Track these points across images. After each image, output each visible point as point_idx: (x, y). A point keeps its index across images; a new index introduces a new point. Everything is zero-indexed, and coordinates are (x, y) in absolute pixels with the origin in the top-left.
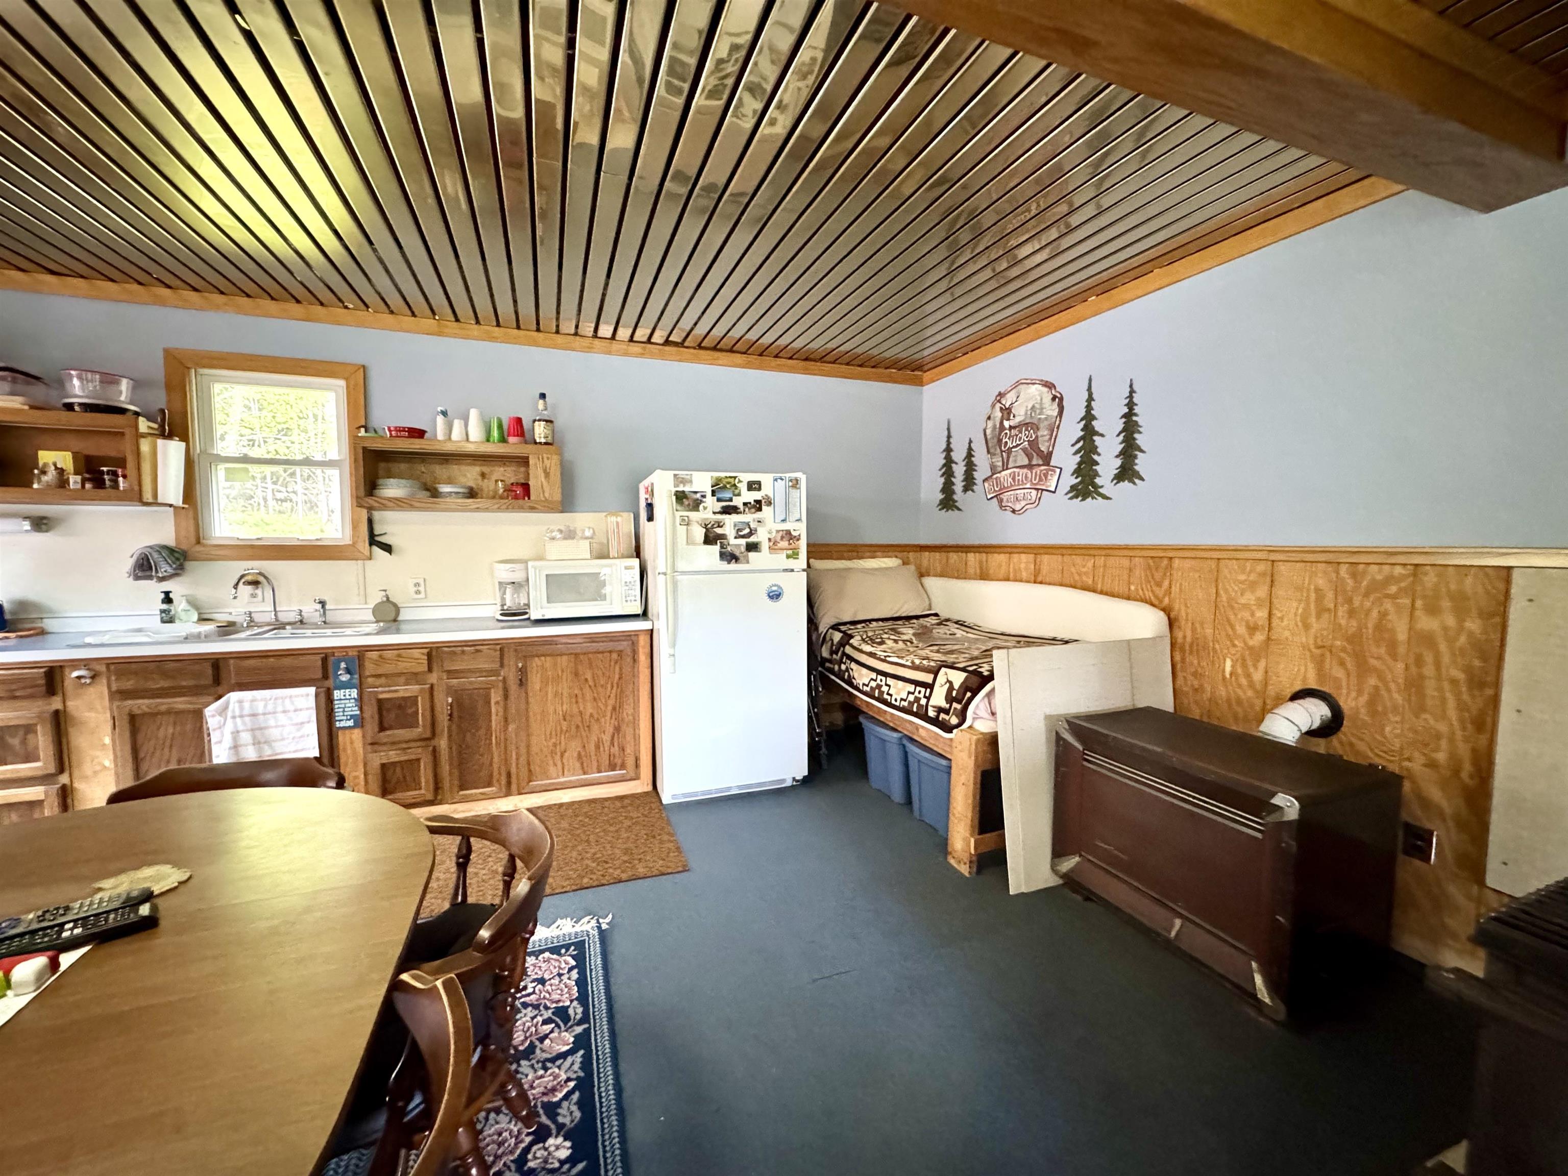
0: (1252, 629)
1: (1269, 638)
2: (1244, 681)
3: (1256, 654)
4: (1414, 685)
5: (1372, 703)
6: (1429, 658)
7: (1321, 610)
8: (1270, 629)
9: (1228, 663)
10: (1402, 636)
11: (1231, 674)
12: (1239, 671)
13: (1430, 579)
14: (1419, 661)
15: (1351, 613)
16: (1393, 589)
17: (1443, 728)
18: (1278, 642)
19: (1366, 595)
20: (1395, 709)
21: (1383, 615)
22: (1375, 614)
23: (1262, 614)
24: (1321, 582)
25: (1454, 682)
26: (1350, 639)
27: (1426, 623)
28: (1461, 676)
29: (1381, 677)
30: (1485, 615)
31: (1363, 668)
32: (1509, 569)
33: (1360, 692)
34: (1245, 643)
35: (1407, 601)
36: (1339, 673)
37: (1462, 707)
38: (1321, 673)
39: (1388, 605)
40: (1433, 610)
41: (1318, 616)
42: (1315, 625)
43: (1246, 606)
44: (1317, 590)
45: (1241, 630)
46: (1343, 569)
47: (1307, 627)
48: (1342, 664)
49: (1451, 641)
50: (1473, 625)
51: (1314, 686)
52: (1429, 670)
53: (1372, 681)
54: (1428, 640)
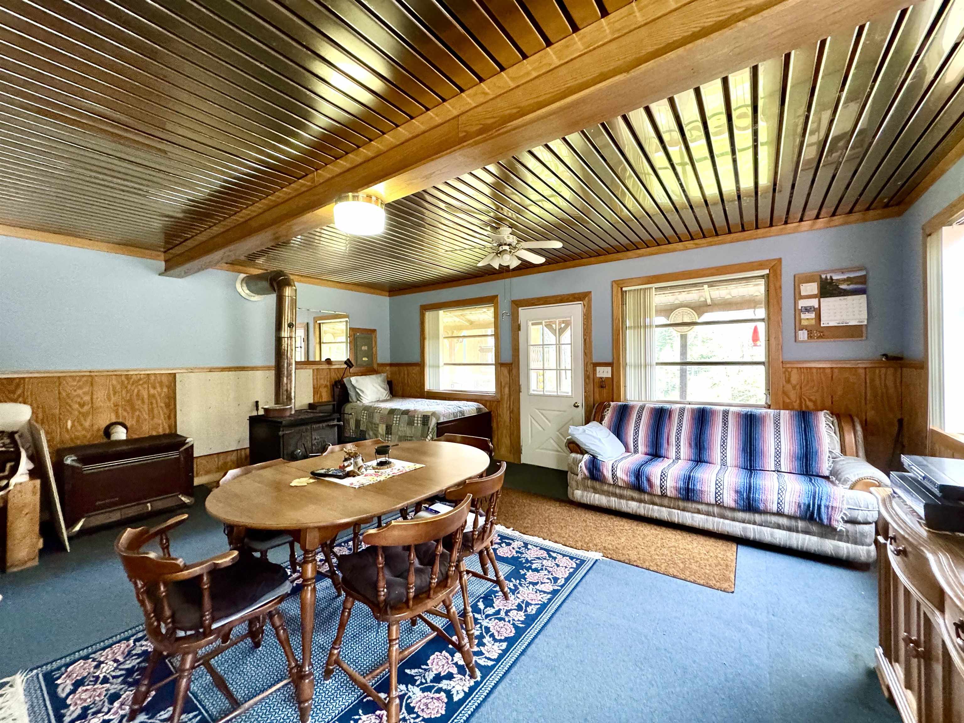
0: (82, 405)
1: (92, 407)
2: (79, 428)
3: (85, 415)
4: (151, 411)
5: (138, 421)
6: (154, 402)
7: (115, 393)
8: (92, 403)
9: (69, 424)
10: (146, 396)
11: (72, 427)
12: (76, 424)
13: (153, 378)
14: (152, 404)
15: (127, 392)
16: (141, 382)
17: (160, 422)
18: (97, 408)
19: (133, 384)
20: (146, 420)
21: (139, 391)
22: (136, 391)
23: (87, 398)
24: (114, 382)
25: (161, 407)
26: (128, 401)
27: (152, 391)
28: (163, 405)
29: (140, 412)
30: (168, 387)
31: (133, 409)
32: (175, 374)
33: (133, 417)
34: (80, 412)
35: (146, 386)
36: (125, 414)
37: (165, 414)
38: (117, 416)
39: (140, 387)
40: (154, 388)
41: (114, 394)
42: (113, 399)
43: (78, 396)
44: (113, 386)
45: (76, 406)
46: (123, 377)
47: (109, 400)
48: (125, 410)
49: (160, 395)
50: (165, 390)
51: (114, 420)
52: (155, 405)
53: (137, 413)
54: (154, 396)
